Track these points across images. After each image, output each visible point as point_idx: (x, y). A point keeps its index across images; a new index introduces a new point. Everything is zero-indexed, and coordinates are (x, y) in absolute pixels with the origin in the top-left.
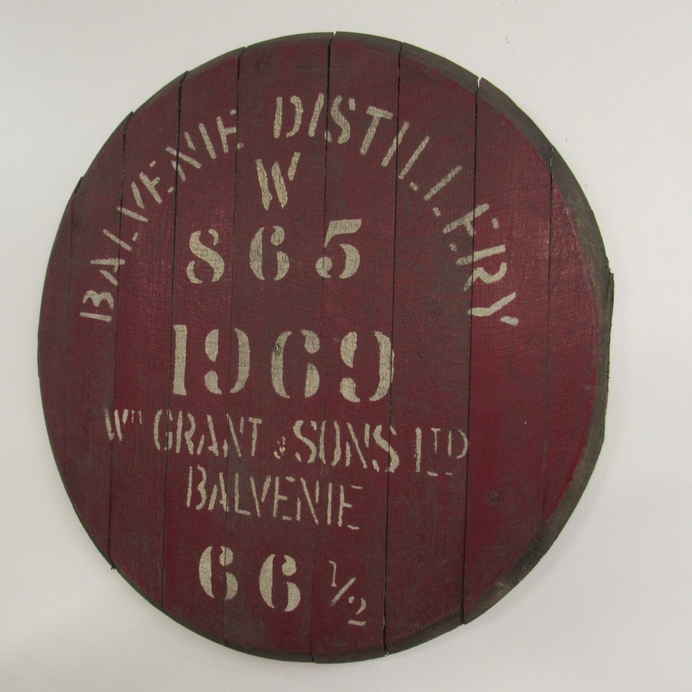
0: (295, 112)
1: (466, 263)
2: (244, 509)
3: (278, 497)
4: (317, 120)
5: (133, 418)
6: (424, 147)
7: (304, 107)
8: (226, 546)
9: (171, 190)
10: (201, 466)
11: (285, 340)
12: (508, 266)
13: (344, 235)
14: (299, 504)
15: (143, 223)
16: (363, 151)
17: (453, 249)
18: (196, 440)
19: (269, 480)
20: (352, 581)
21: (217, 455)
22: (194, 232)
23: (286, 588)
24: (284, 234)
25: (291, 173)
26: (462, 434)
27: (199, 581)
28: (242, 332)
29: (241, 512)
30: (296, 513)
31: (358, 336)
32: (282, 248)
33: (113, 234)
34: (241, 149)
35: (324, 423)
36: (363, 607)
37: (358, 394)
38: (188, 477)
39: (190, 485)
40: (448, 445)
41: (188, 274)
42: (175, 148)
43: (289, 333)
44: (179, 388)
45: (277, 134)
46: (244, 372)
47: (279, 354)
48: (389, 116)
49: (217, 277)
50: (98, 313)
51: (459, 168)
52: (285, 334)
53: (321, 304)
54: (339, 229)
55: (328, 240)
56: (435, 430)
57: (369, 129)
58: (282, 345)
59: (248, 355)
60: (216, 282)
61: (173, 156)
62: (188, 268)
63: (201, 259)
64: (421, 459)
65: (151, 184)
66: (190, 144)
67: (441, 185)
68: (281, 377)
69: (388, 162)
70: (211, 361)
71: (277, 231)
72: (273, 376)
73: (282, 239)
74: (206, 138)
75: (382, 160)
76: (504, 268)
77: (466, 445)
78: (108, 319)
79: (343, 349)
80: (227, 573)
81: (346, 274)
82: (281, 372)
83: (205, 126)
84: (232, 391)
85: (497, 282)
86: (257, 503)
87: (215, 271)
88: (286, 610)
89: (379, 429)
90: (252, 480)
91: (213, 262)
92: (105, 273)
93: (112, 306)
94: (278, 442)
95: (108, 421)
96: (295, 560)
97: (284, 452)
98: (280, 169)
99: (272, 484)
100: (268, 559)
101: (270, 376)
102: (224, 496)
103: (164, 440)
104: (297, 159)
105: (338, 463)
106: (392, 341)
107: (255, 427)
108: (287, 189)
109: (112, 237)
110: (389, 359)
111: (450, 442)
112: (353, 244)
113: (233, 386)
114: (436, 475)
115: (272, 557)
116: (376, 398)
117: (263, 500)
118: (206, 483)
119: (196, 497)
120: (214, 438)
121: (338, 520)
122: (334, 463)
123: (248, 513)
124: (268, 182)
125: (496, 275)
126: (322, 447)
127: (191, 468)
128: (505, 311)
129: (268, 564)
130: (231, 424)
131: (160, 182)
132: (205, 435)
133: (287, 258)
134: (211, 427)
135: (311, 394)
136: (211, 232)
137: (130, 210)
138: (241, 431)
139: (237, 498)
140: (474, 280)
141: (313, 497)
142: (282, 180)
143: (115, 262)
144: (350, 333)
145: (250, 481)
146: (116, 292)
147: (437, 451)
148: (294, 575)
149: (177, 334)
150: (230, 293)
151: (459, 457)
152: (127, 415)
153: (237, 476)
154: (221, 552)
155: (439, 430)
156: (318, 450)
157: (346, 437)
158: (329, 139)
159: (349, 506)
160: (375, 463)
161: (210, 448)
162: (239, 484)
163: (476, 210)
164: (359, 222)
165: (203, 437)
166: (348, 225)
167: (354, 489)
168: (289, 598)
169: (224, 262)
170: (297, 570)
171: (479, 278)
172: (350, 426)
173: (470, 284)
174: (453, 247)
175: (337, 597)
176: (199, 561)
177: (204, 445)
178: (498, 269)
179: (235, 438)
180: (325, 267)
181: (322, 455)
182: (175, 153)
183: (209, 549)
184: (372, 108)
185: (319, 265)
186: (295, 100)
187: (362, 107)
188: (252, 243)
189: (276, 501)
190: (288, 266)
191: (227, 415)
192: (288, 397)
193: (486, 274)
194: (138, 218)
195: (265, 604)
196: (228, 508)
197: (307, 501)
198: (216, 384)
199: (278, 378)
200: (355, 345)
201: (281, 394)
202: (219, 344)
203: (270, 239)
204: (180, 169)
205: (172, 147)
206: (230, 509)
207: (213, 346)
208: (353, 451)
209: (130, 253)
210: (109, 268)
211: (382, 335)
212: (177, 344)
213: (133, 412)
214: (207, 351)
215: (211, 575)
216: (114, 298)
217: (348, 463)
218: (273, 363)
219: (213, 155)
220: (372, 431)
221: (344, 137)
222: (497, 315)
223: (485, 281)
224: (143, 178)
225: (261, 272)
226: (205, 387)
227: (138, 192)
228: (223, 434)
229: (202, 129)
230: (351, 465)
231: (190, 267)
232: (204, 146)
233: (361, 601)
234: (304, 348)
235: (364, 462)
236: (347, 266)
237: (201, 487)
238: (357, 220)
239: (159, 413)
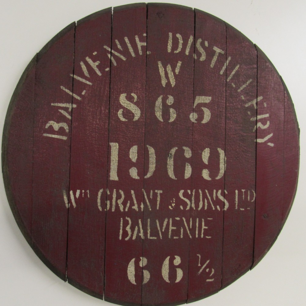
0: (178, 42)
1: (254, 120)
2: (153, 237)
3: (171, 228)
4: (190, 47)
5: (83, 195)
6: (237, 69)
7: (183, 39)
8: (143, 257)
9: (107, 69)
10: (128, 217)
11: (175, 151)
12: (270, 123)
13: (203, 103)
14: (182, 230)
15: (89, 85)
16: (212, 66)
17: (249, 114)
18: (124, 204)
19: (166, 220)
20: (208, 261)
21: (137, 210)
22: (122, 93)
23: (176, 271)
24: (173, 100)
25: (177, 71)
26: (253, 191)
27: (128, 277)
28: (151, 147)
29: (151, 238)
30: (181, 234)
31: (210, 150)
32: (173, 106)
33: (68, 89)
34: (149, 55)
35: (194, 191)
36: (213, 273)
37: (210, 176)
38: (120, 223)
39: (121, 228)
40: (248, 196)
41: (118, 116)
42: (109, 47)
43: (177, 148)
44: (114, 176)
45: (169, 50)
46: (152, 167)
47: (171, 158)
48: (223, 52)
49: (136, 118)
50: (57, 135)
51: (251, 80)
52: (174, 148)
53: (192, 135)
54: (201, 100)
55: (195, 105)
56: (243, 190)
57: (214, 57)
58: (173, 154)
59: (155, 159)
60: (135, 121)
61: (108, 51)
62: (118, 113)
63: (127, 109)
64: (238, 204)
65: (94, 65)
66: (119, 47)
67: (244, 86)
68: (172, 169)
69: (222, 73)
70: (133, 162)
71: (170, 98)
72: (168, 169)
73: (172, 102)
74: (129, 45)
75: (220, 72)
76: (268, 123)
77: (255, 196)
78: (65, 138)
79: (203, 156)
80: (144, 271)
81: (204, 121)
82: (172, 167)
83: (128, 39)
84: (145, 177)
85: (266, 129)
86: (160, 232)
87: (135, 115)
88: (176, 282)
89: (220, 191)
90: (157, 221)
91: (134, 110)
92: (62, 112)
93: (67, 131)
94: (171, 201)
95: (65, 198)
96: (180, 257)
97: (174, 206)
98: (171, 68)
99: (168, 222)
100: (166, 259)
101: (167, 169)
102: (142, 231)
103: (104, 205)
104: (180, 65)
105: (201, 209)
106: (225, 152)
107: (159, 195)
108: (175, 78)
109: (67, 91)
110: (224, 160)
111: (249, 195)
112: (208, 108)
113: (146, 175)
114: (243, 209)
115: (168, 258)
116: (218, 178)
117: (163, 230)
118: (131, 226)
119: (125, 234)
120: (135, 202)
121: (201, 235)
122: (199, 209)
123: (155, 238)
124: (165, 73)
125: (266, 126)
126: (193, 202)
127: (122, 219)
128: (270, 140)
129: (167, 262)
130: (145, 194)
131: (99, 64)
132: (130, 201)
133: (175, 111)
134: (134, 196)
135: (188, 177)
136: (133, 94)
137: (80, 77)
138: (151, 197)
139: (149, 232)
140: (257, 127)
141: (189, 225)
142: (172, 74)
143: (69, 106)
144: (207, 149)
145: (156, 222)
146: (70, 123)
147: (244, 199)
148: (180, 265)
149: (112, 148)
150: (144, 127)
151: (252, 201)
152: (79, 193)
153: (149, 220)
154: (141, 260)
155: (244, 190)
156: (191, 203)
157: (205, 196)
158: (196, 58)
159: (206, 228)
160: (218, 207)
161: (133, 207)
162: (150, 225)
163: (258, 98)
164: (210, 98)
165: (129, 202)
166: (205, 99)
167: (209, 220)
168: (177, 276)
169: (141, 111)
170: (181, 262)
171: (259, 126)
172: (207, 191)
173: (255, 129)
174: (249, 113)
175: (201, 271)
176: (127, 267)
177: (129, 206)
178: (266, 124)
179: (147, 201)
180: (194, 117)
181: (193, 206)
182: (110, 50)
183: (133, 260)
184: (215, 47)
185: (191, 116)
186: (178, 36)
187: (211, 45)
188: (156, 102)
189: (170, 230)
190: (176, 116)
191: (143, 190)
192: (176, 179)
193: (262, 125)
194: (85, 82)
195: (165, 281)
196: (144, 237)
197: (186, 228)
198: (136, 174)
199: (171, 170)
200: (209, 154)
201: (172, 178)
202: (138, 153)
203: (166, 101)
204: (112, 59)
205: (108, 46)
206: (145, 237)
207: (134, 154)
208: (208, 203)
209: (80, 101)
210: (66, 109)
211: (221, 150)
212: (112, 153)
213: (83, 191)
214: (131, 157)
215: (134, 273)
216: (69, 126)
217: (206, 208)
218: (168, 162)
219: (133, 55)
220: (217, 193)
221: (203, 58)
222: (266, 142)
223: (262, 128)
224: (88, 60)
225: (161, 118)
226: (130, 175)
227: (85, 68)
228: (140, 199)
229: (126, 40)
230: (207, 209)
231: (120, 112)
232: (128, 49)
233: (212, 270)
234: (184, 155)
235: (213, 207)
236: (205, 118)
237: (128, 229)
238: (209, 97)
239: (101, 191)
